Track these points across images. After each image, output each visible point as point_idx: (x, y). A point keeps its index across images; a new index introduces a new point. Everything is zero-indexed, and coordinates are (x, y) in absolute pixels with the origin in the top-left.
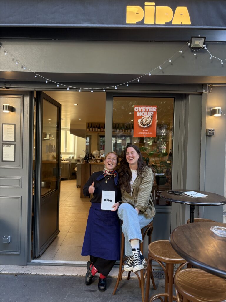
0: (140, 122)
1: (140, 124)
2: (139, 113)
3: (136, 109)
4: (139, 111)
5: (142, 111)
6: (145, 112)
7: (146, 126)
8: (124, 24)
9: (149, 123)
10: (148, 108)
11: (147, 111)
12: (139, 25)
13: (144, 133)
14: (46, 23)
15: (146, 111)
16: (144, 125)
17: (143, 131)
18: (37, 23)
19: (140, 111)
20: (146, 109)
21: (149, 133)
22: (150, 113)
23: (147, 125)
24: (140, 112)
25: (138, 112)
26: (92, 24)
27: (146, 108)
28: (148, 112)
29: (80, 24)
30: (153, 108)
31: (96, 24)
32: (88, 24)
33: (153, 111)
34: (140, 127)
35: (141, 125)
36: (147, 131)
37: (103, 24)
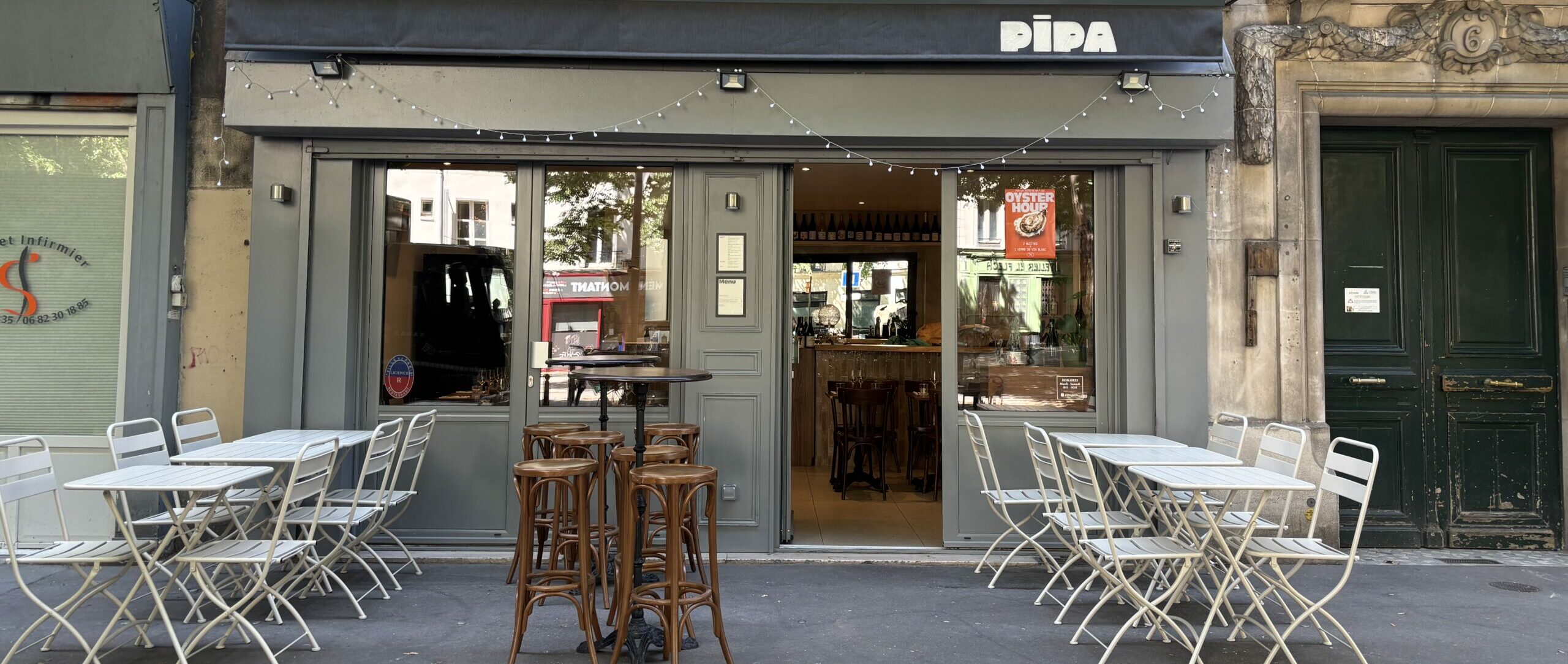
0: (1019, 226)
1: (1019, 230)
2: (1016, 205)
3: (1010, 198)
4: (1015, 201)
5: (1021, 202)
6: (1029, 203)
7: (1032, 234)
8: (996, 54)
9: (1038, 227)
10: (1036, 194)
11: (1034, 200)
12: (1024, 54)
13: (1029, 249)
14: (855, 53)
15: (1031, 201)
16: (1028, 232)
17: (1027, 244)
18: (839, 53)
19: (1018, 200)
20: (1031, 197)
21: (1039, 250)
22: (1041, 204)
23: (1035, 231)
24: (1019, 204)
25: (1014, 204)
26: (939, 53)
27: (1031, 194)
28: (1037, 204)
29: (918, 54)
30: (1047, 194)
31: (947, 53)
32: (931, 54)
33: (1048, 201)
34: (1018, 234)
35: (1022, 232)
36: (1034, 244)
37: (958, 53)
